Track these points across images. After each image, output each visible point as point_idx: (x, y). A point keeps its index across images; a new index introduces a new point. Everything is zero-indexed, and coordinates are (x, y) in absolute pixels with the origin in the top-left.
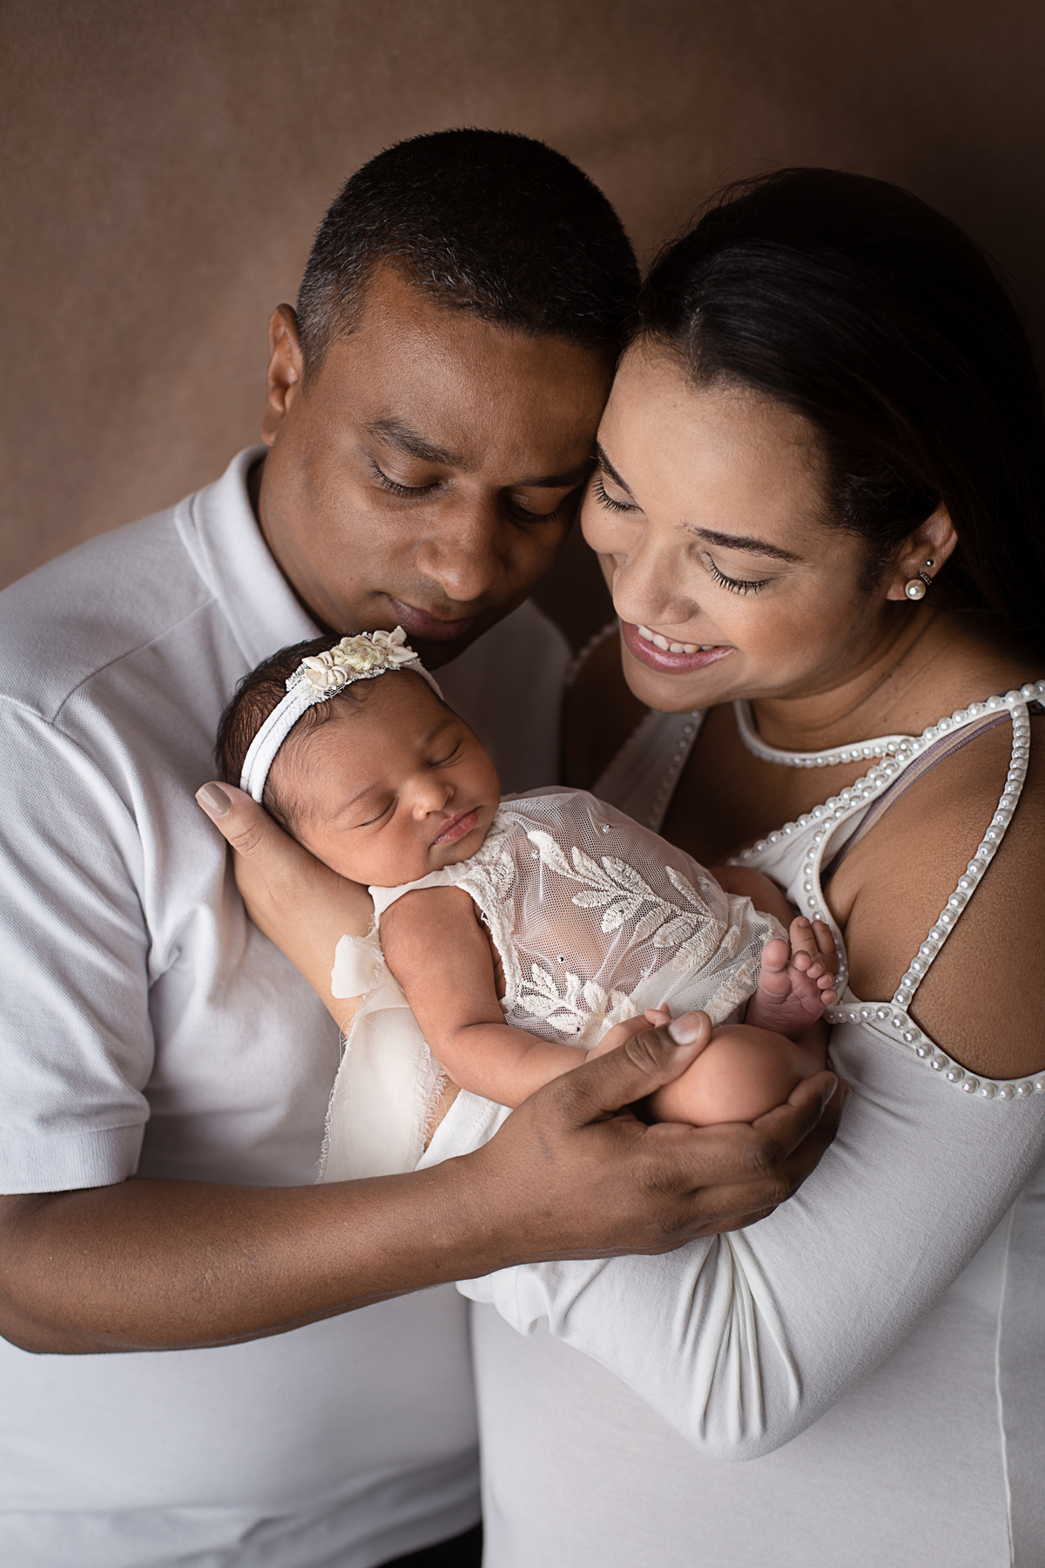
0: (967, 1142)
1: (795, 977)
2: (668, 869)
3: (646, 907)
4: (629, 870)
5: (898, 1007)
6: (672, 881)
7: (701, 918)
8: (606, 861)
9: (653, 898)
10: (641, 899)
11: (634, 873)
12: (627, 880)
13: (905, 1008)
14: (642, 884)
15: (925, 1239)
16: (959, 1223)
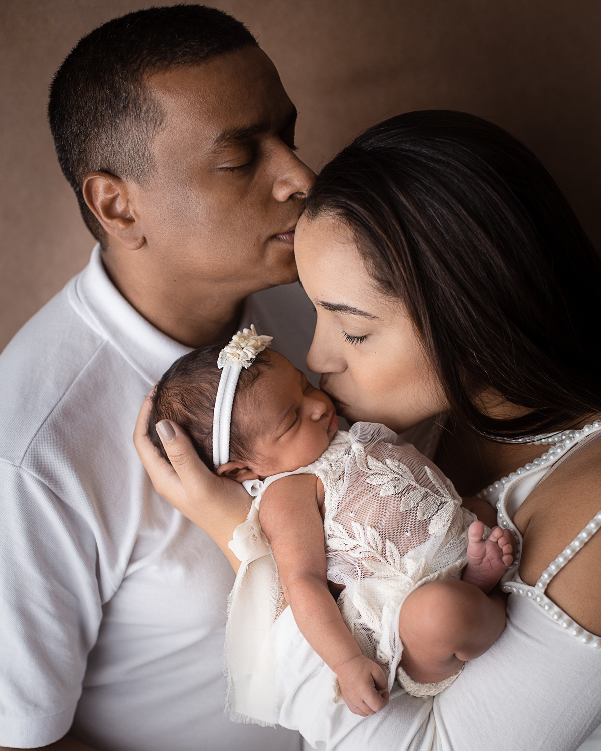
0: (581, 674)
1: (489, 548)
2: (426, 467)
3: (408, 489)
4: (401, 465)
5: (540, 589)
6: (428, 474)
7: (443, 499)
8: (388, 461)
9: (414, 483)
10: (407, 482)
11: (405, 466)
12: (400, 470)
13: (543, 591)
14: (409, 473)
15: (548, 729)
16: (571, 721)
